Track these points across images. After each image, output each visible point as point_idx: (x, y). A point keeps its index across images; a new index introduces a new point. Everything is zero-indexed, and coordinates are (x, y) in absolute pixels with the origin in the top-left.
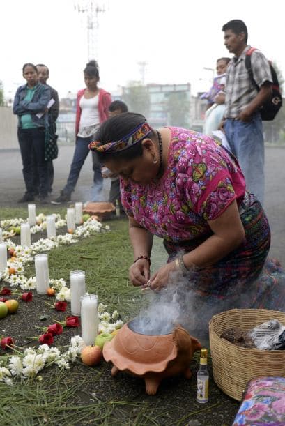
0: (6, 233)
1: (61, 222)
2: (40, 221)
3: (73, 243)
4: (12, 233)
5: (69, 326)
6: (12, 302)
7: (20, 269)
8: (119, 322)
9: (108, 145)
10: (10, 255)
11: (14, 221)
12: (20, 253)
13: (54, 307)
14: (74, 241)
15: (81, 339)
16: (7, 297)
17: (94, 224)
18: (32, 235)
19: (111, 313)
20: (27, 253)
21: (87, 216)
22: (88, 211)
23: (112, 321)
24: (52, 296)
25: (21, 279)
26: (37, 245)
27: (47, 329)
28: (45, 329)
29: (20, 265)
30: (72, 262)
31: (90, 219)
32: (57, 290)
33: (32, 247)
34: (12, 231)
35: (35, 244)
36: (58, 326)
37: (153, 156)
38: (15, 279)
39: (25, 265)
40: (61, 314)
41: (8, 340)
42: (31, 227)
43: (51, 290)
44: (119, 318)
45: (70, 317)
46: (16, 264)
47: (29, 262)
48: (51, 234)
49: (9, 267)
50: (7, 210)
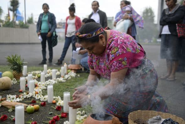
0: (34, 77)
1: (58, 73)
2: (49, 72)
3: (63, 82)
4: (36, 77)
5: (62, 117)
6: (36, 106)
7: (40, 92)
8: (85, 116)
9: (84, 35)
10: (36, 86)
11: (37, 72)
12: (40, 85)
13: (55, 109)
14: (64, 81)
15: (68, 122)
16: (34, 104)
17: (73, 74)
18: (45, 78)
19: (82, 112)
20: (43, 85)
21: (69, 70)
22: (70, 68)
23: (82, 115)
24: (55, 104)
25: (40, 96)
26: (48, 82)
27: (53, 118)
28: (52, 118)
29: (40, 90)
30: (63, 89)
31: (71, 72)
32: (57, 102)
33: (45, 83)
34: (36, 76)
35: (47, 82)
36: (58, 117)
37: (103, 43)
38: (38, 96)
39: (42, 90)
40: (59, 112)
41: (35, 123)
42: (45, 74)
43: (54, 101)
44: (86, 114)
45: (63, 113)
46: (38, 90)
47: (44, 89)
48: (54, 77)
49: (35, 91)
50: (34, 68)
